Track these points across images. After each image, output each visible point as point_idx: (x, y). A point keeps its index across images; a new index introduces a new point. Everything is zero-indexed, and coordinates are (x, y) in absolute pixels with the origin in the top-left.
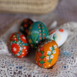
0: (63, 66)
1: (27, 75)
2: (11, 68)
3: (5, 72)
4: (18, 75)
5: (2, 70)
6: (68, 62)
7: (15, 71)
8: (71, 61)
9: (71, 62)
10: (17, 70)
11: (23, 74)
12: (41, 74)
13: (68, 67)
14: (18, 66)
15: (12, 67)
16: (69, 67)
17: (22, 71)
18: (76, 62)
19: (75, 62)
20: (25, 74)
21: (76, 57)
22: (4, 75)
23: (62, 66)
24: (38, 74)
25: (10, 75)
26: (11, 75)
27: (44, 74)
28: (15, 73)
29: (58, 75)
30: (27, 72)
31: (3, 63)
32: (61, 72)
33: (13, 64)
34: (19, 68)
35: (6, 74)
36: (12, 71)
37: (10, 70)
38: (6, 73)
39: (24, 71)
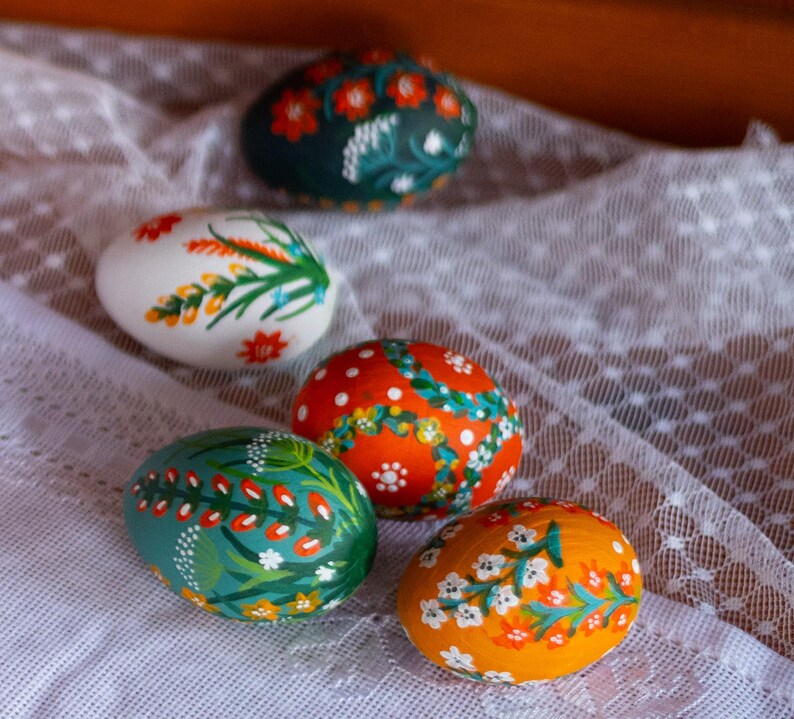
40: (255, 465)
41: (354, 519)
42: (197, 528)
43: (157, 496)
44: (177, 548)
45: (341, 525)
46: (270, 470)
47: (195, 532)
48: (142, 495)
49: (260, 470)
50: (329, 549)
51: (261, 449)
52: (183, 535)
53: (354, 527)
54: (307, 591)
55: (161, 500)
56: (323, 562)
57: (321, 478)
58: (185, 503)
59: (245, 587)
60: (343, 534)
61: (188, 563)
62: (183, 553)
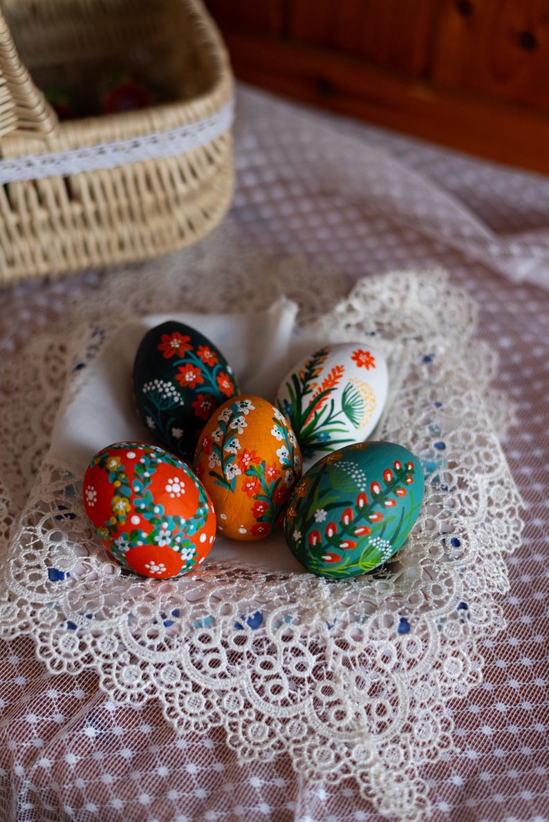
0: (444, 541)
1: (301, 647)
2: (205, 639)
3: (180, 667)
4: (253, 662)
5: (161, 661)
6: (455, 511)
7: (234, 647)
8: (465, 503)
9: (467, 508)
10: (241, 641)
11: (281, 646)
12: (370, 621)
13: (465, 537)
14: (235, 616)
15: (210, 632)
16: (470, 535)
17: (270, 635)
18: (481, 497)
19: (476, 497)
20: (291, 645)
21: (471, 474)
22: (178, 685)
23: (438, 543)
24: (357, 625)
25: (212, 671)
26: (218, 670)
27: (380, 615)
28: (234, 657)
29: (447, 598)
30: (298, 631)
31: (155, 627)
32: (452, 575)
33: (206, 613)
34: (245, 624)
35: (189, 674)
36: (216, 650)
37: (206, 652)
38: (186, 671)
39: (283, 631)
40: (375, 540)
41: (316, 568)
42: (362, 490)
43: (396, 477)
44: (361, 471)
45: (315, 561)
46: (368, 545)
47: (362, 487)
48: (404, 468)
49: (371, 542)
50: (307, 547)
51: (382, 547)
52: (365, 479)
53: (312, 565)
54: (295, 519)
55: (392, 478)
56: (302, 539)
57: (346, 567)
58: (381, 492)
59: (317, 492)
60: (310, 558)
61: (350, 471)
62: (357, 472)
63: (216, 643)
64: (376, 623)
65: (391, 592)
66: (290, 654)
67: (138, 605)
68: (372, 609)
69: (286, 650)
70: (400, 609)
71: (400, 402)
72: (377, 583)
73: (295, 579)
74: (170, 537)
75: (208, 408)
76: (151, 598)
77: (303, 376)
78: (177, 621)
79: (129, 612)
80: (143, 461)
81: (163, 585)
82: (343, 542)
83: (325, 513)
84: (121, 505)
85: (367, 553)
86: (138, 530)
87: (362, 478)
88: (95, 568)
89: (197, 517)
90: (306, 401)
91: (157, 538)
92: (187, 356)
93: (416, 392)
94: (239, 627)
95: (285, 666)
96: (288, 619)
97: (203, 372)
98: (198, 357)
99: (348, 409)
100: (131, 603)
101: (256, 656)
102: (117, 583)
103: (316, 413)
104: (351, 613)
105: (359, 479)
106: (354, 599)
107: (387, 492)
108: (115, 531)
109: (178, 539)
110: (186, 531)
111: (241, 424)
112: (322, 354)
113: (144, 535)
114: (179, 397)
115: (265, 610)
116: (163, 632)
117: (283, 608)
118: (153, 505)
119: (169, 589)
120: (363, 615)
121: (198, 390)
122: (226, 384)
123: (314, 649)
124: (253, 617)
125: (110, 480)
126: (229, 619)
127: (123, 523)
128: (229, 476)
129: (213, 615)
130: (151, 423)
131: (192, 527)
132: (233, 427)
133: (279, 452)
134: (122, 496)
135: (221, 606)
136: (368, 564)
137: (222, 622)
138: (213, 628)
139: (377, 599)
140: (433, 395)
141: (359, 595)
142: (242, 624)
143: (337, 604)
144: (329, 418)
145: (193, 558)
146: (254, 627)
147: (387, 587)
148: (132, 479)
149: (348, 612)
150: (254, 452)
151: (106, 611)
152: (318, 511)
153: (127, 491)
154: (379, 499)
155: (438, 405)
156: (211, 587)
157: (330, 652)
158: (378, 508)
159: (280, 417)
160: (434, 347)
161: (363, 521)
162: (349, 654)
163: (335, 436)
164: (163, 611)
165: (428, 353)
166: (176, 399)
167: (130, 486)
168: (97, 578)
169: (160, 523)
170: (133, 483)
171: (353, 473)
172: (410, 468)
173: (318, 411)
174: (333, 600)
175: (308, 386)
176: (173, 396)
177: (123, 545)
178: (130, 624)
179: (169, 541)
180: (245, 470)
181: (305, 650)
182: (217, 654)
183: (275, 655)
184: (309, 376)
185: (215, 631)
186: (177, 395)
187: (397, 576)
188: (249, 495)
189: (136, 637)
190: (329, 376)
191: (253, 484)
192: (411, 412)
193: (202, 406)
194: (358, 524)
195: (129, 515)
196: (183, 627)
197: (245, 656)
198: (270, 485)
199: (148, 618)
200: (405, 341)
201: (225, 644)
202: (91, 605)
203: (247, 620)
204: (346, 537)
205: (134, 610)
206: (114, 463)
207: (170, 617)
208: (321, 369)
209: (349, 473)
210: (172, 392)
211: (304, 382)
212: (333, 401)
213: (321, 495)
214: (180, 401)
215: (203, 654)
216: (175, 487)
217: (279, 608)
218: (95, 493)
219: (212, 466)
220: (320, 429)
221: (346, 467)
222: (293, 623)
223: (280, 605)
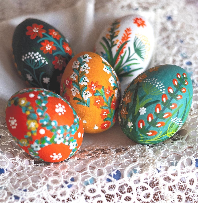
1: (145, 185)
2: (92, 191)
4: (120, 198)
7: (108, 192)
11: (134, 186)
12: (180, 164)
14: (105, 176)
15: (94, 187)
17: (127, 182)
20: (139, 185)
27: (184, 159)
30: (142, 177)
31: (63, 189)
33: (89, 176)
37: (94, 198)
39: (134, 178)
40: (174, 119)
41: (143, 140)
42: (164, 92)
43: (179, 82)
44: (160, 82)
45: (142, 136)
46: (171, 123)
47: (163, 91)
48: (182, 77)
49: (172, 120)
50: (137, 130)
51: (178, 123)
52: (163, 86)
53: (141, 139)
54: (127, 116)
55: (178, 83)
56: (134, 126)
57: (160, 137)
58: (173, 92)
59: (138, 99)
60: (139, 136)
61: (154, 83)
62: (158, 83)
63: (98, 192)
64: (183, 165)
65: (186, 146)
66: (139, 190)
67: (51, 179)
68: (178, 157)
69: (137, 188)
70: (194, 155)
71: (160, 44)
72: (176, 143)
73: (131, 148)
74: (63, 138)
75: (62, 63)
76: (56, 174)
77: (109, 37)
78: (74, 183)
79: (46, 184)
80: (39, 97)
81: (60, 165)
82: (157, 123)
83: (145, 109)
84: (32, 125)
85: (171, 127)
86: (45, 137)
87: (162, 86)
88: (20, 163)
89: (75, 124)
90: (114, 50)
91: (56, 140)
92: (44, 36)
93: (168, 37)
94: (109, 180)
95: (138, 197)
96: (135, 171)
97: (55, 44)
98: (50, 36)
99: (138, 51)
100: (47, 179)
101: (121, 194)
102: (34, 169)
103: (121, 56)
104: (168, 162)
105: (160, 87)
106: (168, 154)
107: (177, 91)
108: (31, 140)
109: (67, 138)
110: (71, 132)
111: (86, 69)
112: (116, 23)
113: (48, 139)
114: (45, 60)
115: (122, 168)
116: (69, 191)
117: (131, 166)
118: (51, 121)
119: (64, 167)
120: (175, 161)
121: (54, 54)
122: (68, 49)
123: (153, 185)
124: (116, 174)
125: (23, 111)
126: (102, 177)
127: (35, 134)
128: (86, 98)
129: (94, 177)
130: (29, 77)
131: (73, 130)
132: (82, 70)
133: (110, 80)
134: (32, 119)
135: (96, 171)
136: (171, 133)
137: (99, 180)
138: (95, 184)
139: (180, 151)
140: (178, 37)
141: (170, 151)
142: (111, 179)
143: (159, 158)
144: (129, 58)
145: (76, 147)
146: (118, 179)
147: (182, 144)
148: (36, 109)
149: (166, 161)
150: (97, 82)
151: (34, 186)
152: (141, 108)
153: (35, 116)
154: (174, 96)
155: (182, 42)
156: (87, 161)
157: (160, 185)
158: (173, 101)
159: (105, 61)
160: (172, 11)
161: (167, 110)
162: (171, 184)
163: (133, 67)
164: (65, 180)
165: (169, 14)
166: (43, 61)
167: (35, 113)
168: (22, 168)
169: (56, 131)
170: (37, 111)
171: (156, 84)
172: (185, 76)
173: (122, 55)
174: (156, 156)
175: (114, 42)
176: (41, 60)
177: (37, 147)
178: (49, 190)
179: (62, 140)
180: (93, 93)
181: (148, 186)
182: (100, 197)
183: (132, 192)
184: (113, 37)
185: (97, 185)
186: (43, 59)
187: (186, 137)
188: (98, 107)
189: (54, 197)
190: (124, 34)
191: (99, 100)
192: (168, 48)
193: (58, 63)
194: (164, 112)
195: (38, 130)
196: (79, 186)
197: (116, 196)
198: (109, 99)
199: (58, 185)
200: (155, 10)
201: (103, 192)
202: (24, 184)
203: (113, 176)
204: (159, 120)
205: (49, 182)
206: (23, 102)
207: (70, 183)
208: (118, 31)
209: (154, 84)
210: (40, 57)
211: (111, 40)
212: (129, 48)
213: (141, 99)
214: (45, 62)
215: (93, 199)
216: (60, 109)
217: (129, 166)
218: (15, 121)
219: (74, 94)
220: (125, 64)
221: (151, 82)
222: (138, 173)
223: (129, 164)
